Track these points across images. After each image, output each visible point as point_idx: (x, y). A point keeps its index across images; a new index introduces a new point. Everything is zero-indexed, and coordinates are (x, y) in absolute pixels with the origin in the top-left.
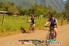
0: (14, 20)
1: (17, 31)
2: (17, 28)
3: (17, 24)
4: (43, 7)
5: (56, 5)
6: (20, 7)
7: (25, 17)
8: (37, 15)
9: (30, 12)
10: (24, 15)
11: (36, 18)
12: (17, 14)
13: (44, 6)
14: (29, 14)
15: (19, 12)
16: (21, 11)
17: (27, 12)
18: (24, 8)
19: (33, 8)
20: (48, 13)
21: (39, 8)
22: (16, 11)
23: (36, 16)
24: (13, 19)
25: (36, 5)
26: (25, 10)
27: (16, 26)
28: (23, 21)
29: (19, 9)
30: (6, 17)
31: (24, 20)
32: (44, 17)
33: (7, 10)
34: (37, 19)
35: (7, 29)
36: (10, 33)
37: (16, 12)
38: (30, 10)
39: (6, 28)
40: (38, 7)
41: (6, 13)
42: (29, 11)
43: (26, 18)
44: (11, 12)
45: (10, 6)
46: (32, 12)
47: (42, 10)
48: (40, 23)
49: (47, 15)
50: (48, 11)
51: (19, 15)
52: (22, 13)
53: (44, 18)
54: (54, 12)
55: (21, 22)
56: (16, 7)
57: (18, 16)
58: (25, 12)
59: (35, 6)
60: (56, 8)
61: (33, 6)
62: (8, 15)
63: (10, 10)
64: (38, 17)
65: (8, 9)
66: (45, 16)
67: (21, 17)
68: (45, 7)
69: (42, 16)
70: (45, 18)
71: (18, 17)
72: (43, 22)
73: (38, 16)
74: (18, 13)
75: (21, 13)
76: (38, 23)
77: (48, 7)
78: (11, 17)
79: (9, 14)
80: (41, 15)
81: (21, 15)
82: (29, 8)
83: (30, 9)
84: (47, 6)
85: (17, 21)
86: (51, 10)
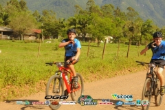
0: (29, 52)
1: (37, 84)
2: (37, 74)
3: (36, 63)
4: (112, 13)
5: (152, 6)
8: (93, 35)
9: (73, 26)
10: (55, 36)
11: (92, 44)
12: (36, 35)
13: (115, 9)
15: (42, 27)
16: (48, 25)
17: (64, 27)
18: (56, 16)
19: (82, 16)
20: (126, 28)
21: (100, 15)
22: (33, 26)
23: (92, 39)
24: (26, 49)
25: (91, 8)
26: (58, 21)
27: (34, 70)
28: (53, 55)
29: (40, 21)
30: (5, 42)
31: (56, 52)
32: (115, 42)
33: (6, 24)
34: (94, 49)
35: (7, 80)
36: (15, 90)
37: (34, 28)
38: (73, 23)
39: (5, 76)
40: (97, 14)
41: (5, 33)
42: (71, 25)
44: (17, 28)
45: (16, 13)
46: (79, 28)
47: (108, 22)
48: (104, 59)
49: (122, 35)
50: (127, 23)
51: (41, 37)
52: (51, 32)
53: (114, 44)
54: (144, 26)
55: (48, 59)
56: (33, 13)
57: (38, 39)
58: (58, 27)
59: (88, 11)
60: (152, 13)
61: (83, 10)
62: (9, 38)
63: (16, 22)
64: (99, 43)
65: (10, 19)
66: (118, 38)
67: (49, 42)
68: (118, 13)
69: (107, 38)
70: (117, 45)
71: (38, 42)
72: (111, 57)
73: (99, 39)
74: (40, 31)
75: (48, 30)
76: (99, 61)
77: (127, 12)
78: (17, 43)
79: (13, 34)
80: (107, 35)
81: (47, 37)
82: (70, 17)
83: (75, 20)
84: (124, 10)
85: (35, 53)
86: (136, 21)
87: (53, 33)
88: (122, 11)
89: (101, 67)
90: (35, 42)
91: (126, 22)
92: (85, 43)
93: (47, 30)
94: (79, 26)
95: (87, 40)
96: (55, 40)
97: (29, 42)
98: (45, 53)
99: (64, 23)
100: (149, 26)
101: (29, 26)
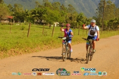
0: (4, 31)
1: (9, 51)
2: (9, 45)
3: (8, 38)
4: (59, 8)
5: (83, 4)
6: (15, 6)
7: (25, 25)
8: (47, 21)
9: (34, 15)
10: (22, 21)
11: (46, 27)
12: (9, 19)
13: (61, 5)
14: (32, 20)
15: (13, 15)
16: (17, 13)
17: (28, 15)
18: (23, 8)
19: (39, 9)
20: (68, 17)
21: (51, 8)
22: (8, 14)
23: (46, 24)
24: (2, 28)
25: (45, 4)
26: (24, 11)
27: (7, 42)
28: (20, 33)
29: (13, 11)
31: (22, 31)
32: (60, 26)
34: (47, 30)
37: (8, 16)
38: (34, 13)
40: (49, 8)
43: (27, 26)
47: (56, 13)
48: (53, 36)
49: (65, 21)
51: (13, 21)
54: (78, 16)
55: (17, 35)
58: (24, 15)
59: (43, 5)
60: (83, 9)
61: (41, 5)
67: (18, 24)
68: (62, 8)
69: (56, 24)
71: (11, 24)
73: (50, 24)
74: (12, 17)
76: (50, 37)
77: (68, 7)
80: (55, 21)
82: (32, 9)
83: (35, 11)
85: (9, 31)
86: (74, 13)
87: (20, 19)
88: (65, 7)
89: (51, 41)
90: (9, 24)
91: (67, 14)
92: (41, 26)
93: (17, 17)
94: (38, 15)
95: (42, 24)
96: (22, 23)
97: (4, 24)
98: (15, 31)
99: (28, 13)
100: (81, 17)
101: (5, 14)
